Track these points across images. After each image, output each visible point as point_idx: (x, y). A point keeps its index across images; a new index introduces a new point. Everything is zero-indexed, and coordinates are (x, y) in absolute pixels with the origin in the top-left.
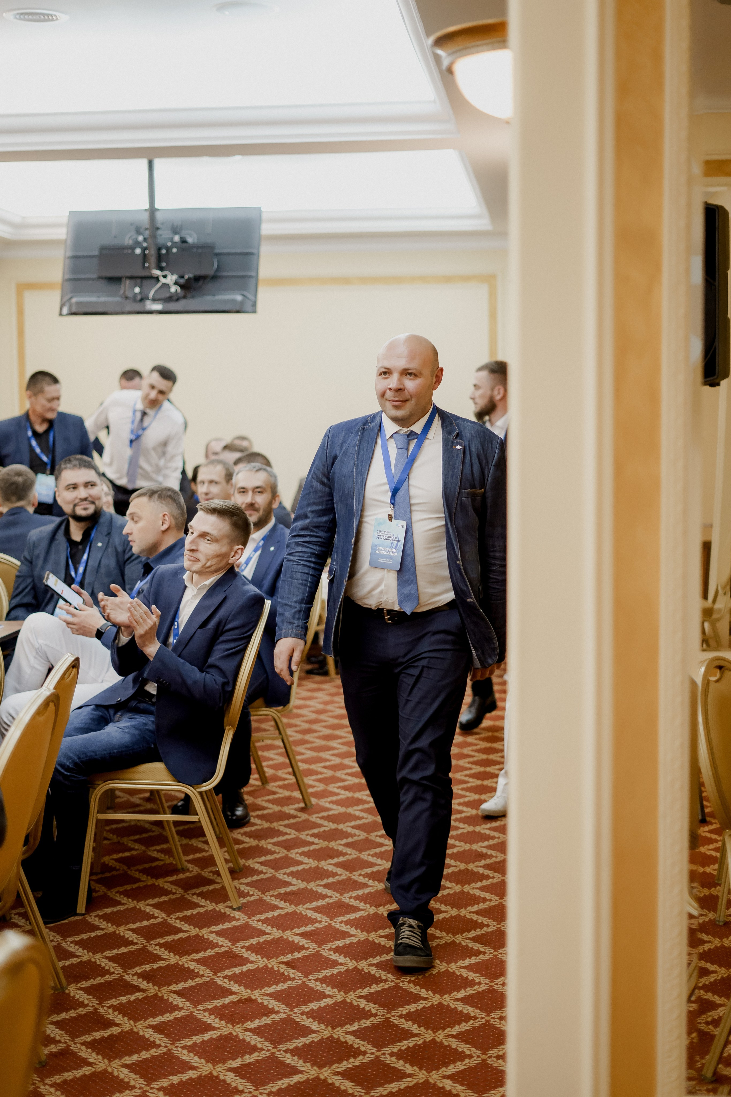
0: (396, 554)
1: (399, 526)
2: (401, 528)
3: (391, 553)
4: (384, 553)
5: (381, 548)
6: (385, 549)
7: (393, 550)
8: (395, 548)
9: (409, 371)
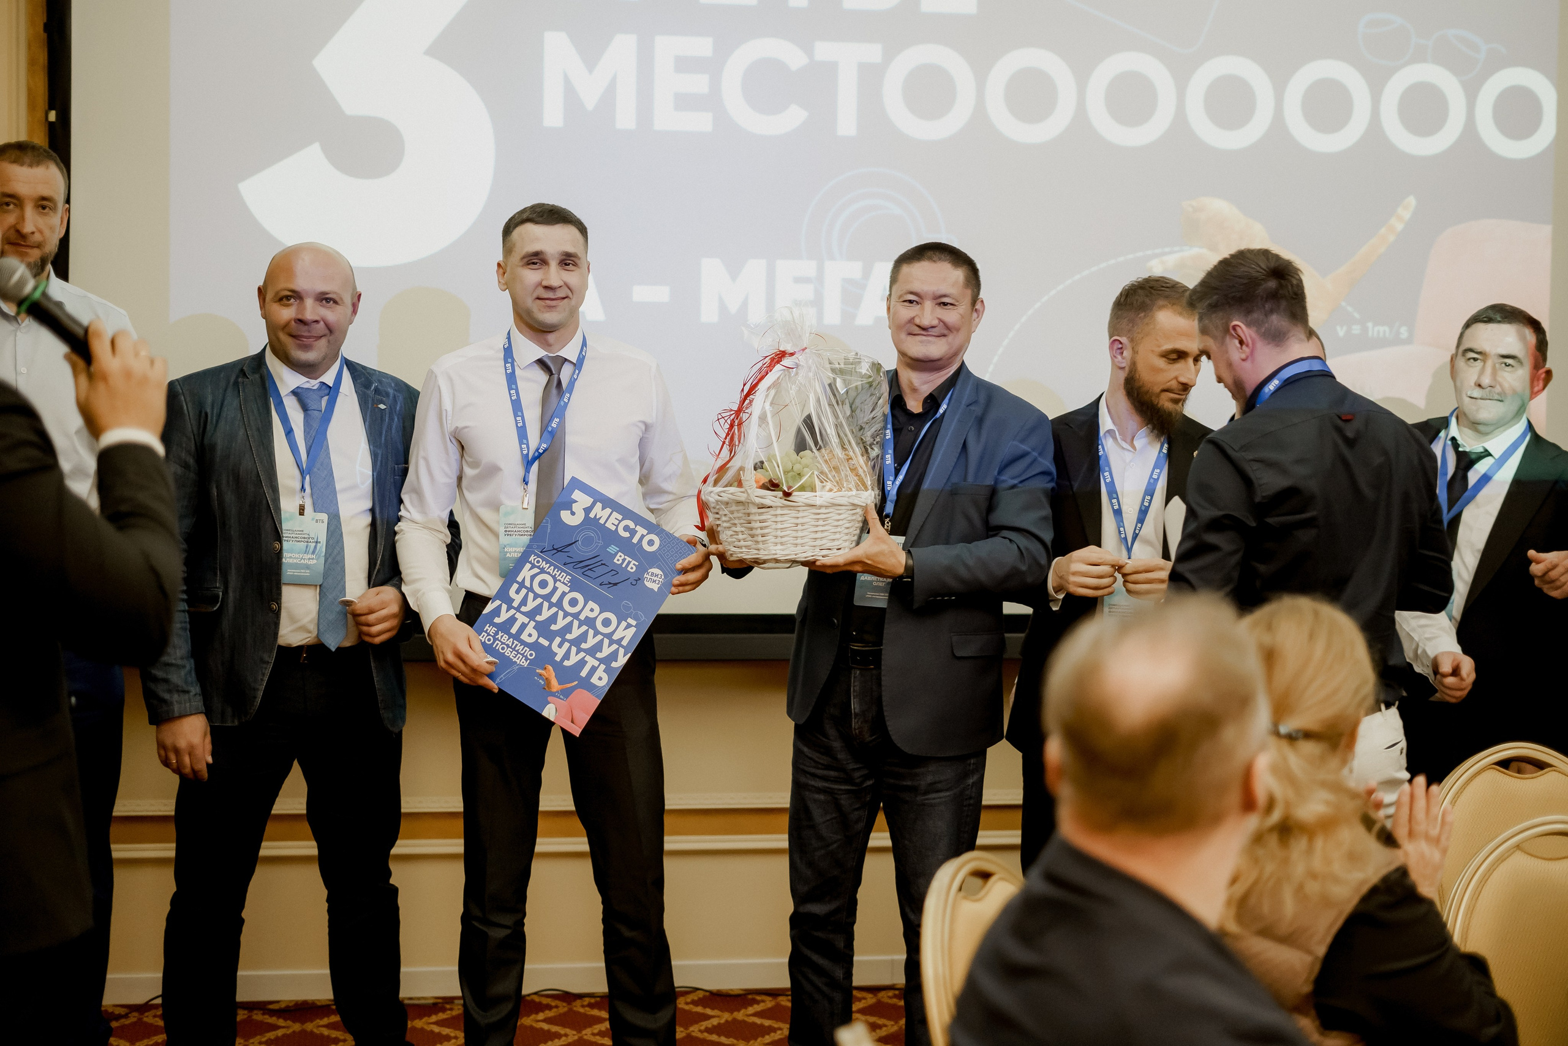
0: (315, 561)
1: (317, 521)
2: (320, 524)
3: (306, 561)
4: (295, 561)
5: (289, 555)
6: (297, 556)
7: (310, 556)
8: (313, 553)
9: (327, 296)
